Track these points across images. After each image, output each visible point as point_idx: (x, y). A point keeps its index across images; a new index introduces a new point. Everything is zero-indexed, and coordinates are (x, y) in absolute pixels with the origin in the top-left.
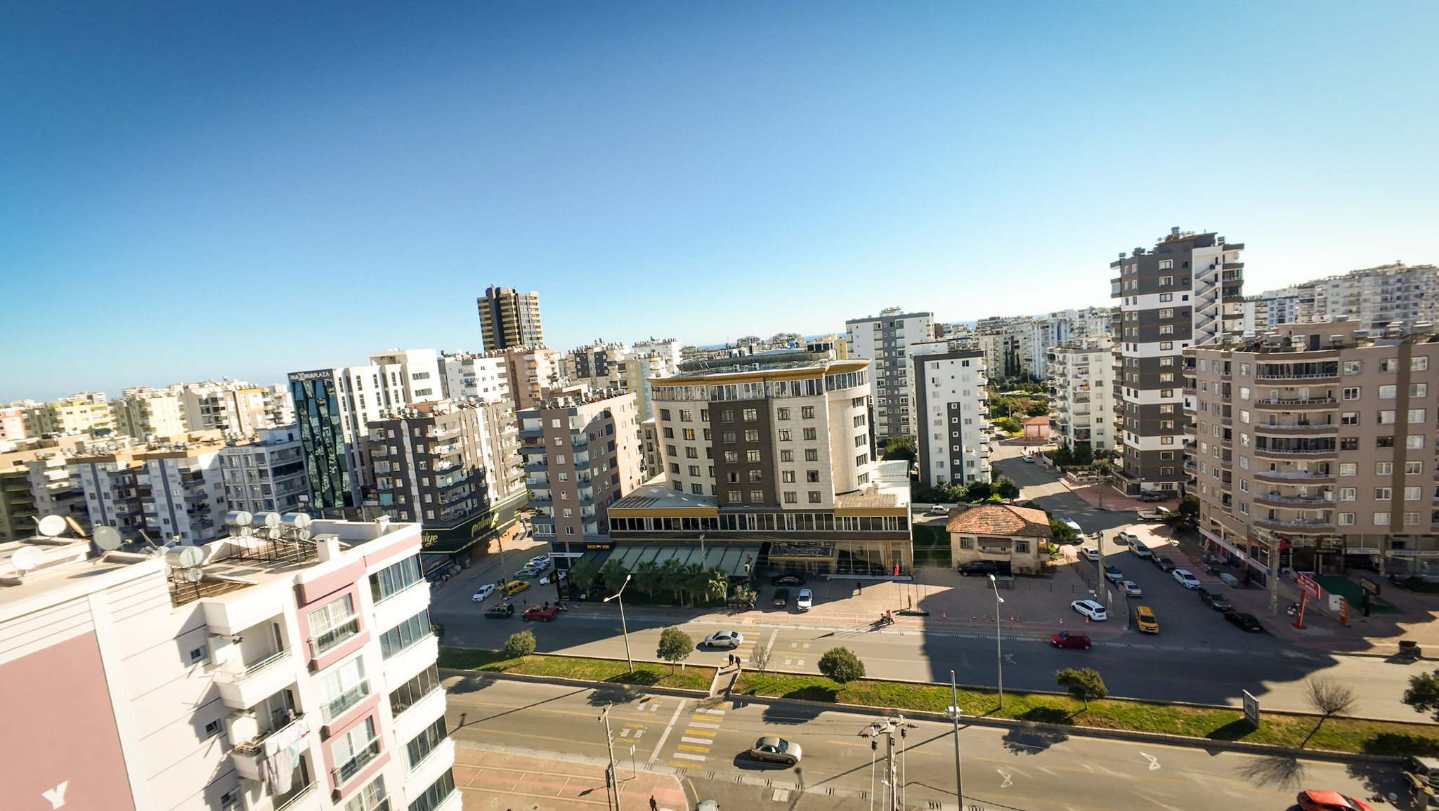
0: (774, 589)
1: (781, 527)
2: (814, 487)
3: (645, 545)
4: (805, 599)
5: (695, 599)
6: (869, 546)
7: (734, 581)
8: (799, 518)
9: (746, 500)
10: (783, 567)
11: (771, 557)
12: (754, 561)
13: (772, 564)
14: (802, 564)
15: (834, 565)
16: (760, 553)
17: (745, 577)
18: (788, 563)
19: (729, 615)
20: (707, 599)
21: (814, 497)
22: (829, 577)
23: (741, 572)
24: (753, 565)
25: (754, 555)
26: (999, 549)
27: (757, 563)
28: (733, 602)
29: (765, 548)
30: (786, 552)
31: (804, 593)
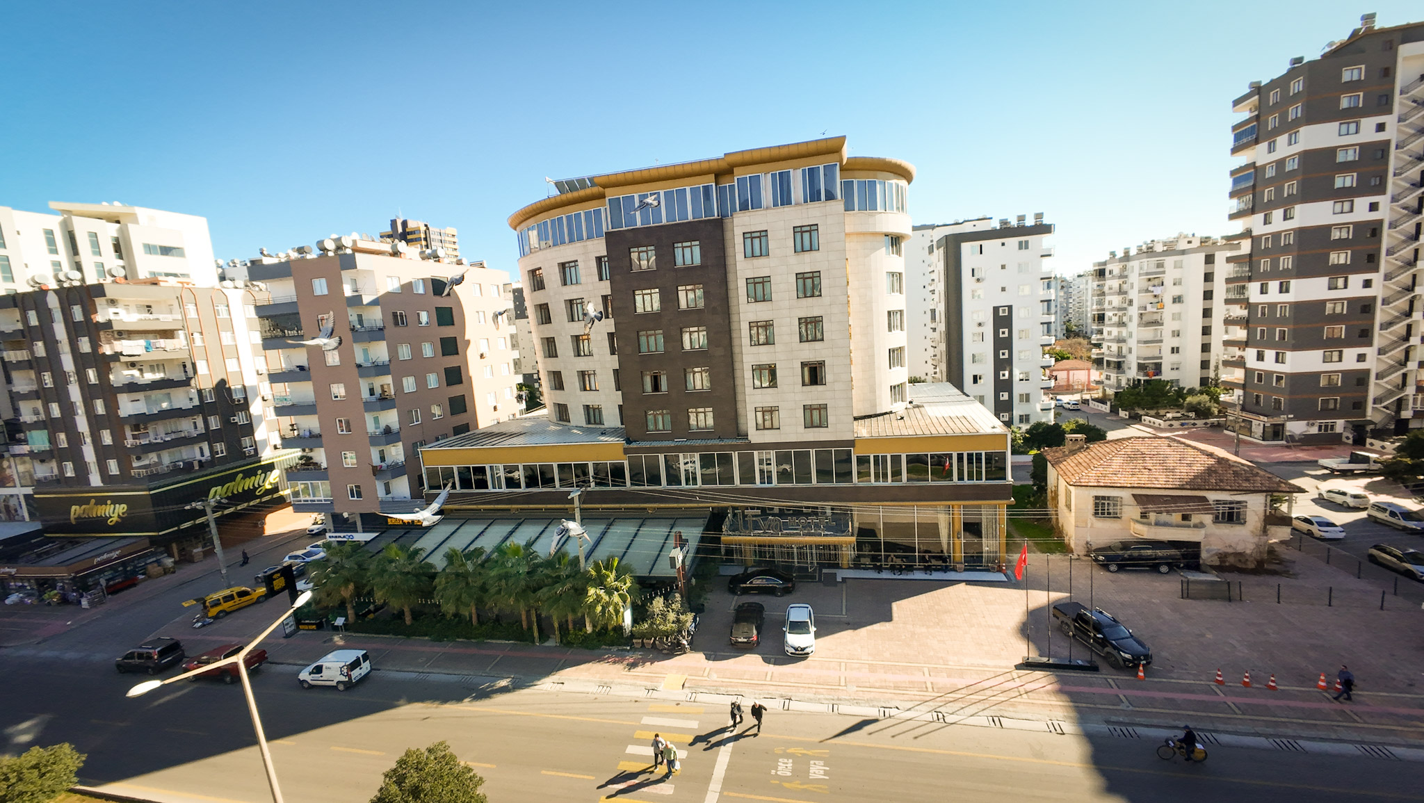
0: (735, 601)
1: (747, 476)
2: (815, 395)
3: (492, 518)
4: (799, 627)
5: (563, 628)
6: (916, 513)
7: (649, 586)
8: (782, 459)
9: (681, 428)
10: (750, 558)
11: (728, 537)
12: (693, 544)
13: (729, 552)
14: (787, 551)
15: (848, 554)
16: (707, 529)
17: (673, 580)
18: (761, 550)
19: (633, 665)
20: (589, 629)
21: (815, 415)
22: (841, 574)
23: (663, 570)
24: (691, 555)
25: (693, 533)
26: (1176, 518)
27: (698, 551)
28: (643, 636)
29: (715, 520)
30: (757, 527)
31: (799, 613)
